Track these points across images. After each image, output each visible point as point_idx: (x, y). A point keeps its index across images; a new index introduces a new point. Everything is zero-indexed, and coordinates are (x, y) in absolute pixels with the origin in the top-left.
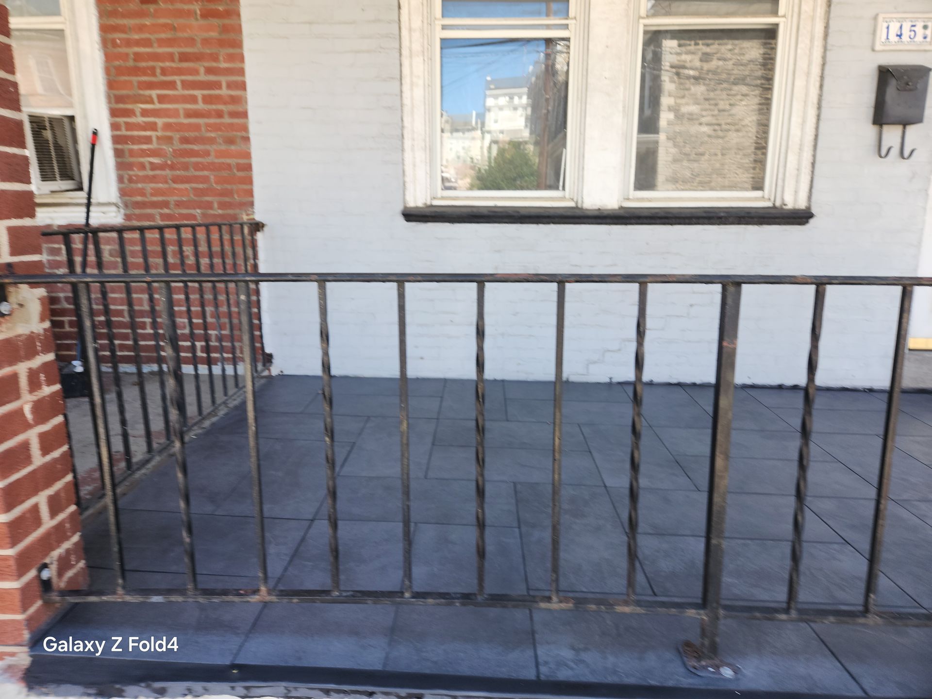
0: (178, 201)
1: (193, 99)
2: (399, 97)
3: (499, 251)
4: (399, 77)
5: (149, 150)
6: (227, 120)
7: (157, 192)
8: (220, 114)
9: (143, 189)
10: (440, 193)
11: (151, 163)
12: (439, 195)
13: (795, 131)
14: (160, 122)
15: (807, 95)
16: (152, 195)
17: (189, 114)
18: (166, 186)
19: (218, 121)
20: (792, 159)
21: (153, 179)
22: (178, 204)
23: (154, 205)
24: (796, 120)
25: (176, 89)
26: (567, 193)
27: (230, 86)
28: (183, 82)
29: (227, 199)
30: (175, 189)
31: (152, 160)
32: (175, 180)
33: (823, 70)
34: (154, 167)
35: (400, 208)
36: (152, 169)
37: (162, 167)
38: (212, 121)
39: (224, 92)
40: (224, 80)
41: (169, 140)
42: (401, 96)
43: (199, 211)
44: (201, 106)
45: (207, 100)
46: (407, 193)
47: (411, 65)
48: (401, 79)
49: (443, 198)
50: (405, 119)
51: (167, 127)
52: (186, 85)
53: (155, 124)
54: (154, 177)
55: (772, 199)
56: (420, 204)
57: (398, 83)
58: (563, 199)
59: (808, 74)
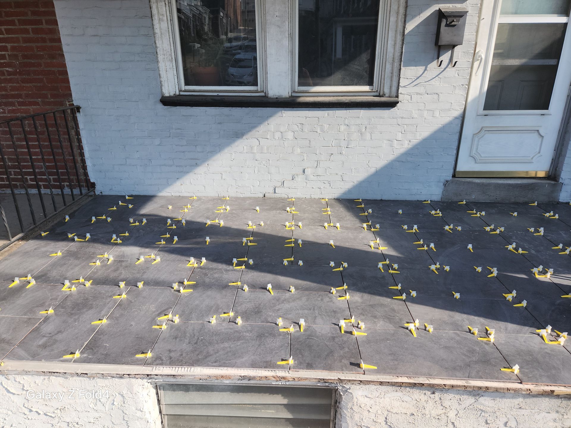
0: (26, 94)
1: (26, 31)
2: (151, 28)
3: (220, 123)
4: (150, 16)
5: (4, 63)
6: (49, 44)
7: (13, 89)
8: (44, 40)
9: (5, 87)
10: (184, 87)
11: (7, 71)
12: (183, 89)
13: (390, 49)
14: (9, 46)
15: (397, 26)
16: (11, 90)
17: (26, 40)
18: (18, 85)
19: (44, 44)
20: (388, 67)
21: (10, 81)
22: (27, 96)
23: (13, 96)
24: (390, 42)
25: (16, 25)
26: (259, 88)
27: (47, 22)
28: (18, 20)
29: (55, 92)
30: (24, 87)
31: (7, 69)
32: (24, 81)
33: (406, 11)
34: (9, 73)
35: (159, 97)
36: (9, 75)
37: (15, 73)
38: (39, 44)
39: (44, 26)
40: (44, 19)
41: (16, 57)
42: (153, 28)
43: (40, 100)
44: (31, 35)
45: (35, 31)
46: (163, 88)
47: (157, 8)
48: (152, 17)
49: (185, 91)
50: (157, 42)
51: (13, 48)
52: (22, 22)
53: (6, 47)
54: (11, 79)
55: (379, 91)
56: (172, 94)
57: (151, 19)
58: (257, 92)
59: (398, 13)
